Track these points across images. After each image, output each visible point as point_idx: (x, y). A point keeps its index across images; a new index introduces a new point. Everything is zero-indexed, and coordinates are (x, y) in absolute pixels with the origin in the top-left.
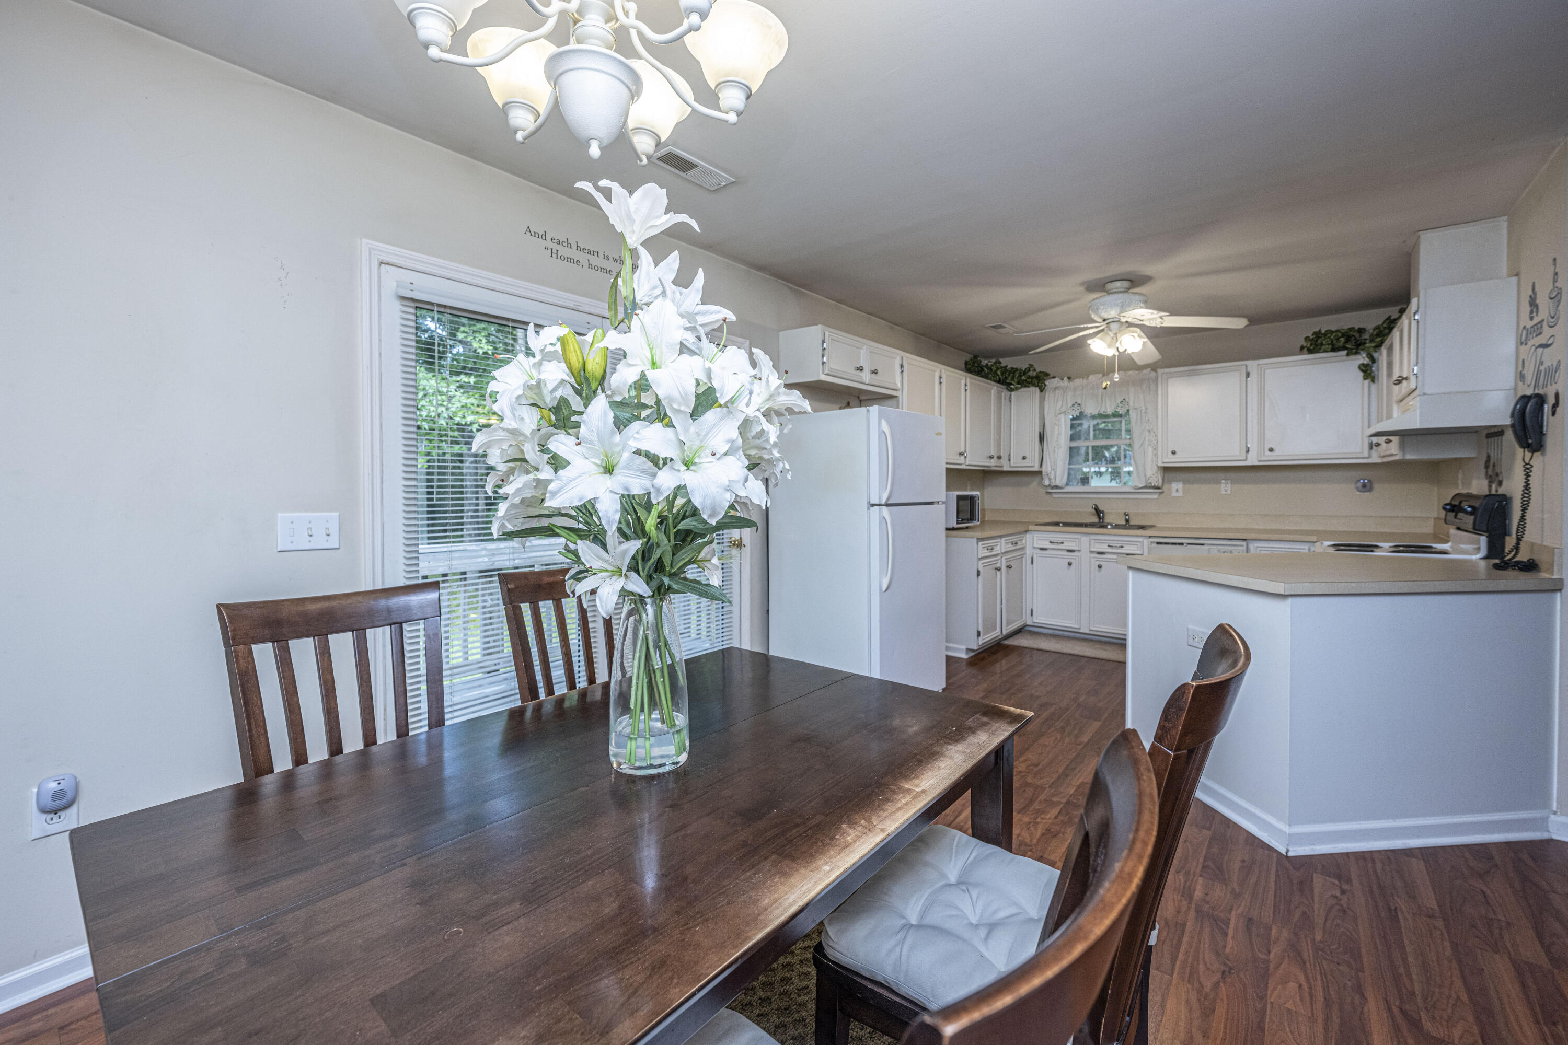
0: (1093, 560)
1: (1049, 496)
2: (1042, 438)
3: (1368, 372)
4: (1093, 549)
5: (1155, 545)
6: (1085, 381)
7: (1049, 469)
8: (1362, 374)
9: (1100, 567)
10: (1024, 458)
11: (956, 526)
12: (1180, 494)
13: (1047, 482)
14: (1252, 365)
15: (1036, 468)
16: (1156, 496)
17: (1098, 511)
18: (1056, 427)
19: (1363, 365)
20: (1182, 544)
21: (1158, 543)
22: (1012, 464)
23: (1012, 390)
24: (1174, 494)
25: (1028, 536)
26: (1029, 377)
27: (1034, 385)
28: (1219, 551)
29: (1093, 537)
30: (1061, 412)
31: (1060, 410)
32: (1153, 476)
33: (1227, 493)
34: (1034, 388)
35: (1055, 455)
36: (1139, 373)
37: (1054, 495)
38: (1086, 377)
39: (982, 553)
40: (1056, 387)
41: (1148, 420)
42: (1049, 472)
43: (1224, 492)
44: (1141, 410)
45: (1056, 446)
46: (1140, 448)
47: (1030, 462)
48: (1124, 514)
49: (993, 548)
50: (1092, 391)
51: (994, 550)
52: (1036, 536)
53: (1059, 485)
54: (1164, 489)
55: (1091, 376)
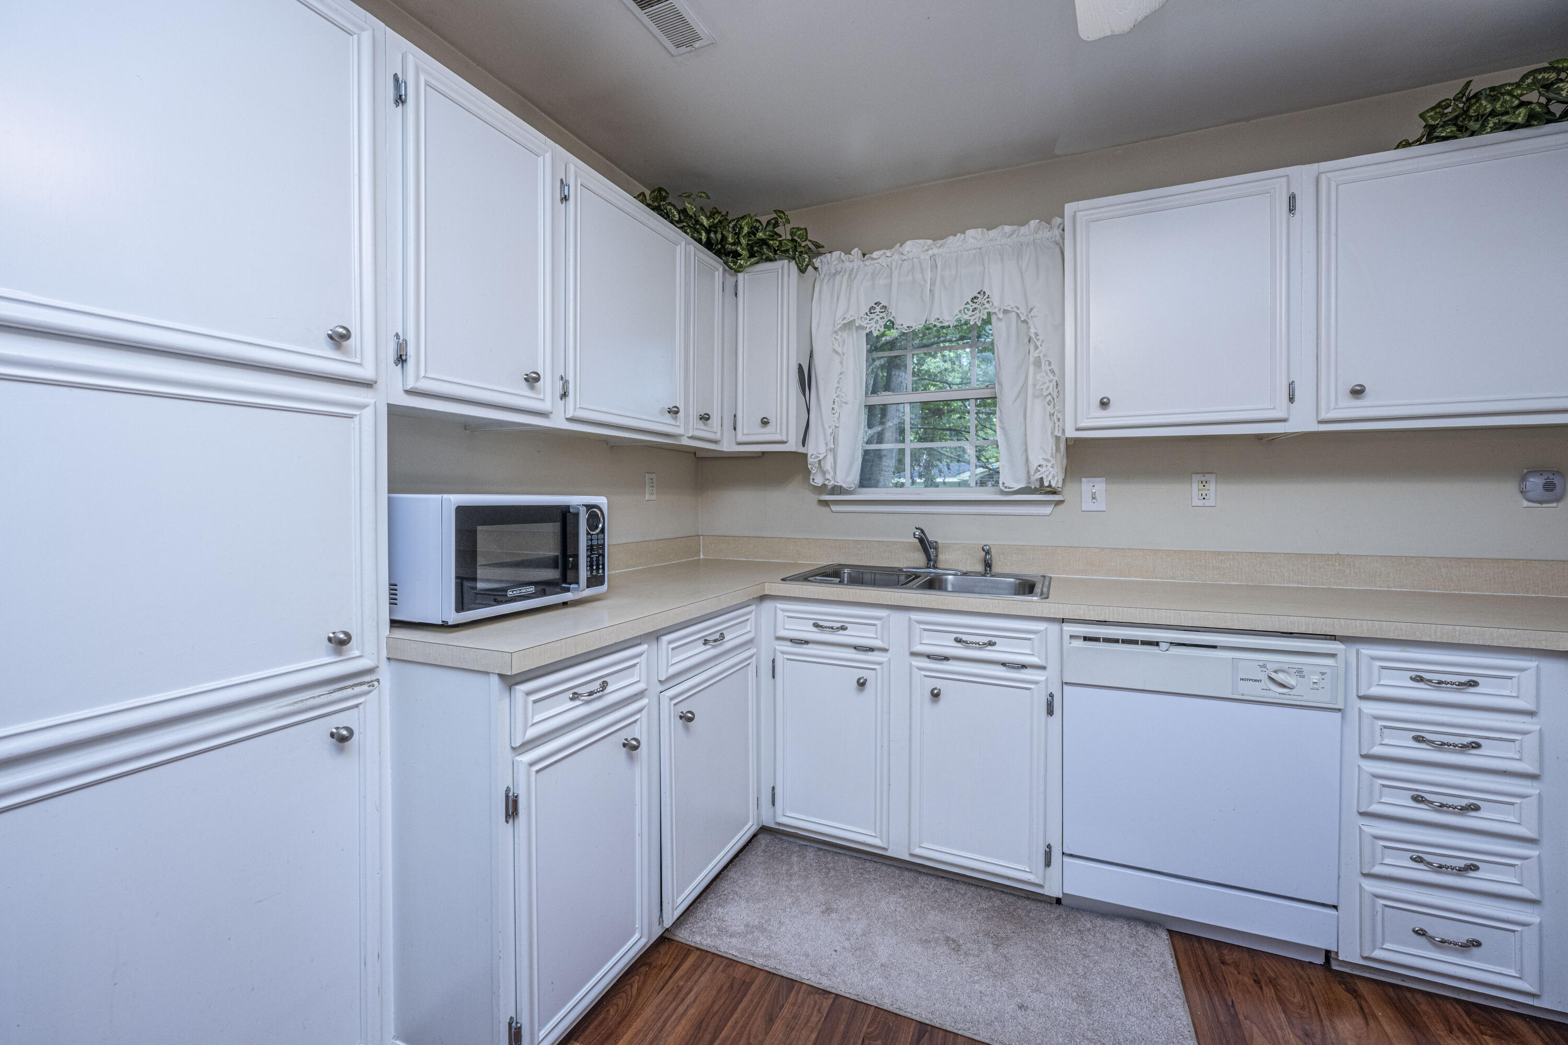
0: (918, 674)
1: (824, 509)
2: (805, 380)
4: (918, 648)
5: (1079, 643)
6: (896, 257)
7: (822, 449)
9: (935, 695)
10: (765, 422)
11: (454, 617)
12: (1100, 505)
13: (818, 481)
14: (1301, 176)
15: (793, 445)
16: (1048, 510)
17: (926, 545)
18: (837, 358)
20: (1155, 643)
21: (1086, 639)
22: (741, 438)
23: (738, 268)
24: (1087, 505)
25: (765, 607)
26: (775, 238)
27: (785, 256)
28: (1264, 666)
29: (915, 616)
30: (845, 322)
31: (844, 318)
32: (1044, 463)
33: (1207, 503)
34: (786, 261)
35: (835, 419)
36: (1014, 231)
37: (835, 508)
38: (899, 244)
39: (535, 721)
40: (834, 271)
41: (1036, 334)
42: (821, 457)
43: (1201, 503)
44: (1018, 314)
45: (837, 399)
46: (1015, 401)
47: (781, 434)
48: (983, 549)
49: (604, 685)
50: (910, 278)
51: (609, 689)
52: (783, 610)
53: (844, 486)
54: (1068, 495)
55: (909, 243)
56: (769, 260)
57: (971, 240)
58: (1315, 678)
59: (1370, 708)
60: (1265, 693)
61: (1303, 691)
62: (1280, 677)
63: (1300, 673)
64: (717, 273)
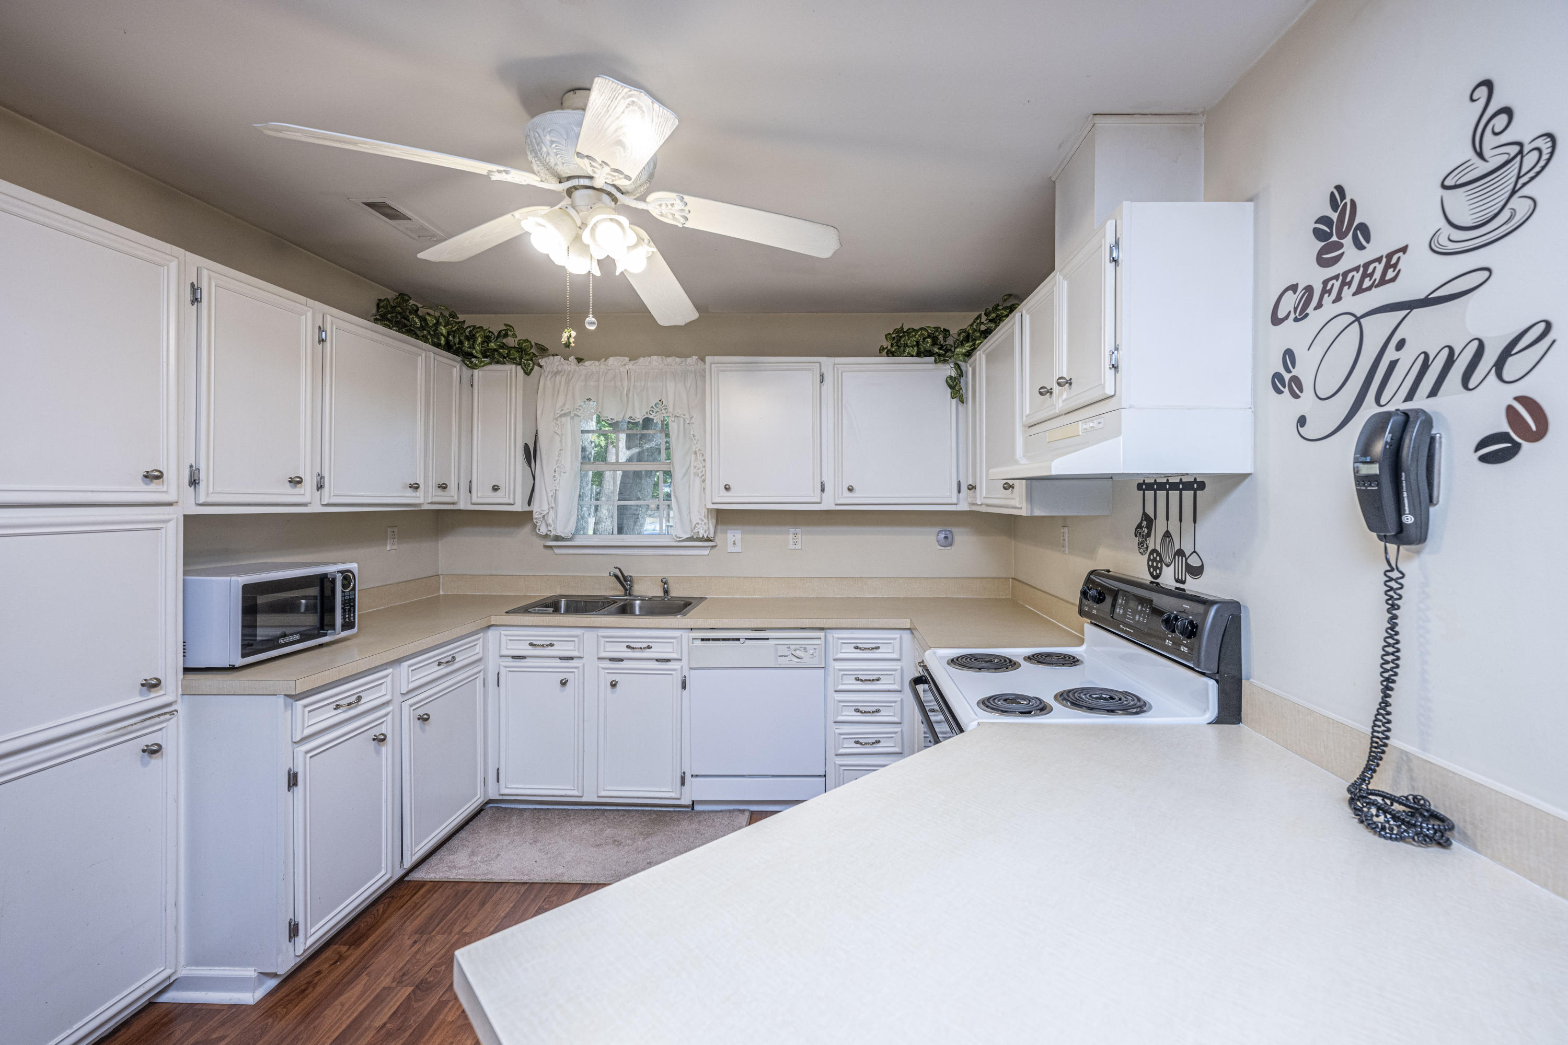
0: (602, 672)
1: (549, 551)
2: (530, 454)
3: (955, 387)
4: (603, 655)
5: (699, 642)
6: (602, 366)
7: (545, 507)
8: (949, 391)
9: (614, 685)
10: (495, 488)
11: (242, 663)
12: (738, 549)
13: (543, 530)
14: (827, 362)
15: (520, 506)
16: (706, 552)
17: (622, 579)
18: (558, 438)
19: (951, 377)
20: (738, 640)
21: (703, 640)
22: (475, 500)
23: (474, 367)
24: (731, 549)
25: (491, 633)
26: (503, 346)
27: (513, 361)
28: (789, 648)
29: (602, 632)
30: (562, 412)
31: (562, 410)
32: (700, 522)
33: (797, 547)
34: (514, 366)
35: (556, 484)
36: (682, 362)
37: (557, 551)
38: (603, 359)
39: (310, 724)
40: (556, 370)
41: (694, 435)
42: (545, 513)
43: (794, 547)
44: (684, 419)
45: (557, 469)
46: (683, 478)
47: (509, 497)
48: (662, 581)
49: (359, 698)
50: (612, 384)
51: (363, 701)
52: (505, 635)
53: (563, 535)
54: (719, 540)
55: (611, 358)
56: (498, 362)
57: (655, 363)
58: (811, 652)
59: (839, 665)
60: (790, 662)
61: (808, 660)
62: (798, 653)
63: (805, 650)
64: (454, 370)
